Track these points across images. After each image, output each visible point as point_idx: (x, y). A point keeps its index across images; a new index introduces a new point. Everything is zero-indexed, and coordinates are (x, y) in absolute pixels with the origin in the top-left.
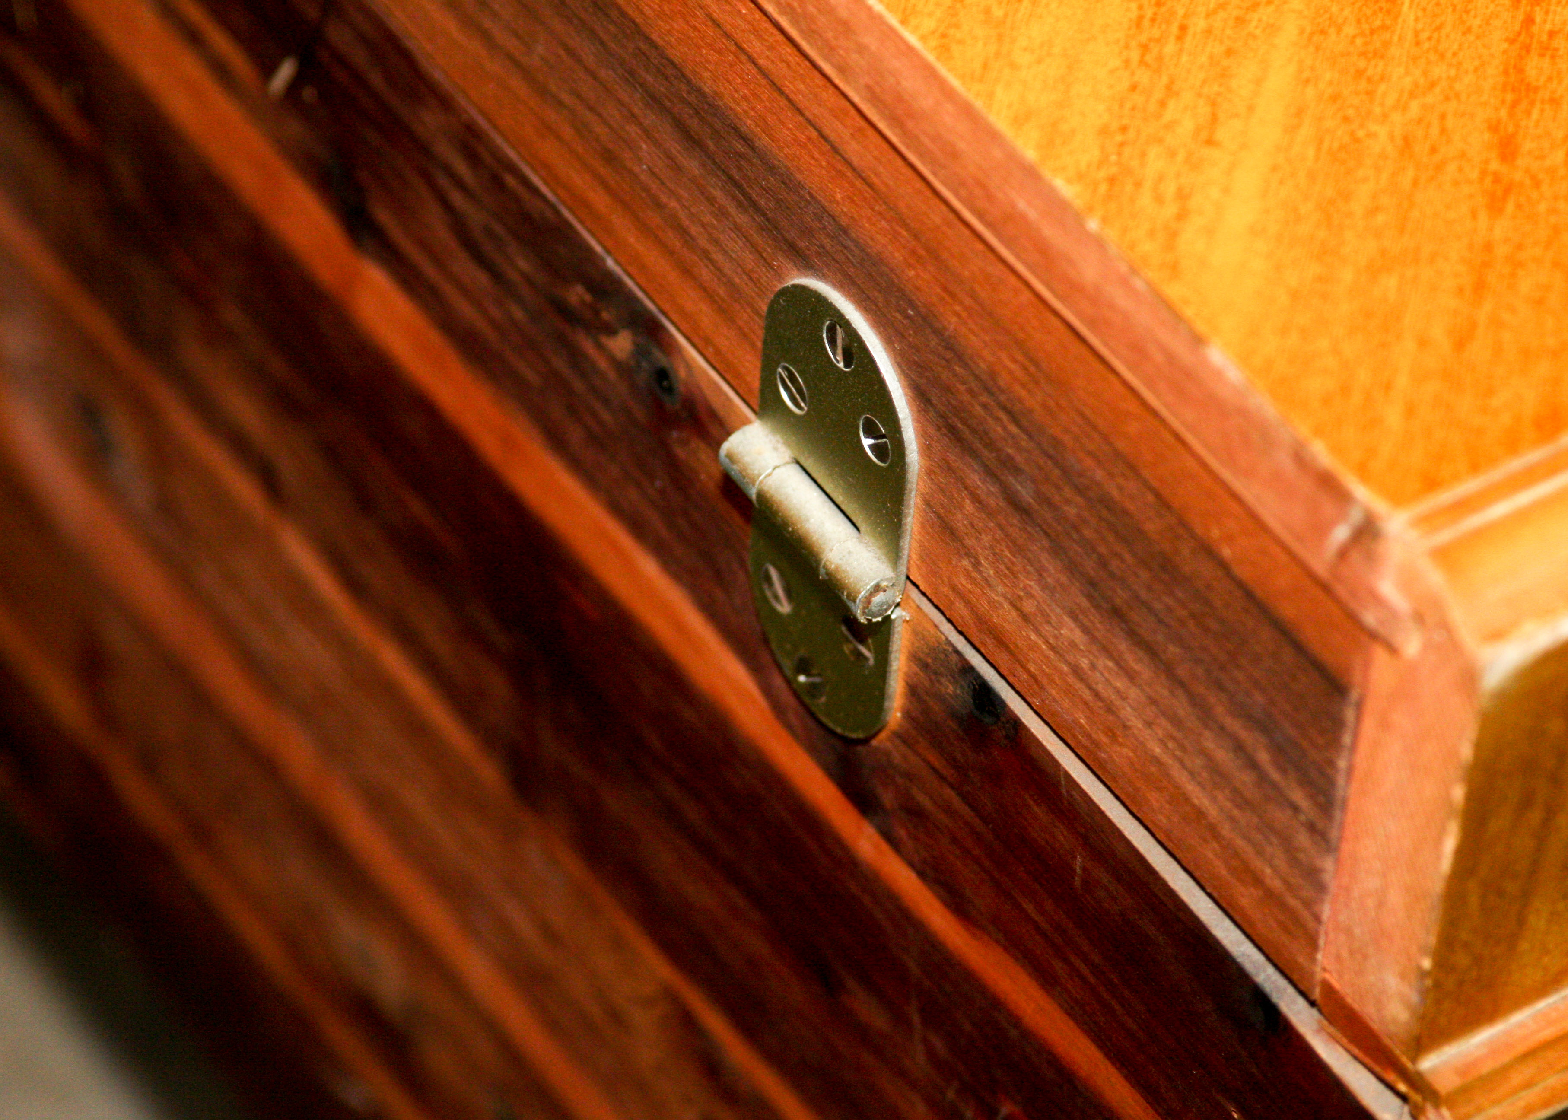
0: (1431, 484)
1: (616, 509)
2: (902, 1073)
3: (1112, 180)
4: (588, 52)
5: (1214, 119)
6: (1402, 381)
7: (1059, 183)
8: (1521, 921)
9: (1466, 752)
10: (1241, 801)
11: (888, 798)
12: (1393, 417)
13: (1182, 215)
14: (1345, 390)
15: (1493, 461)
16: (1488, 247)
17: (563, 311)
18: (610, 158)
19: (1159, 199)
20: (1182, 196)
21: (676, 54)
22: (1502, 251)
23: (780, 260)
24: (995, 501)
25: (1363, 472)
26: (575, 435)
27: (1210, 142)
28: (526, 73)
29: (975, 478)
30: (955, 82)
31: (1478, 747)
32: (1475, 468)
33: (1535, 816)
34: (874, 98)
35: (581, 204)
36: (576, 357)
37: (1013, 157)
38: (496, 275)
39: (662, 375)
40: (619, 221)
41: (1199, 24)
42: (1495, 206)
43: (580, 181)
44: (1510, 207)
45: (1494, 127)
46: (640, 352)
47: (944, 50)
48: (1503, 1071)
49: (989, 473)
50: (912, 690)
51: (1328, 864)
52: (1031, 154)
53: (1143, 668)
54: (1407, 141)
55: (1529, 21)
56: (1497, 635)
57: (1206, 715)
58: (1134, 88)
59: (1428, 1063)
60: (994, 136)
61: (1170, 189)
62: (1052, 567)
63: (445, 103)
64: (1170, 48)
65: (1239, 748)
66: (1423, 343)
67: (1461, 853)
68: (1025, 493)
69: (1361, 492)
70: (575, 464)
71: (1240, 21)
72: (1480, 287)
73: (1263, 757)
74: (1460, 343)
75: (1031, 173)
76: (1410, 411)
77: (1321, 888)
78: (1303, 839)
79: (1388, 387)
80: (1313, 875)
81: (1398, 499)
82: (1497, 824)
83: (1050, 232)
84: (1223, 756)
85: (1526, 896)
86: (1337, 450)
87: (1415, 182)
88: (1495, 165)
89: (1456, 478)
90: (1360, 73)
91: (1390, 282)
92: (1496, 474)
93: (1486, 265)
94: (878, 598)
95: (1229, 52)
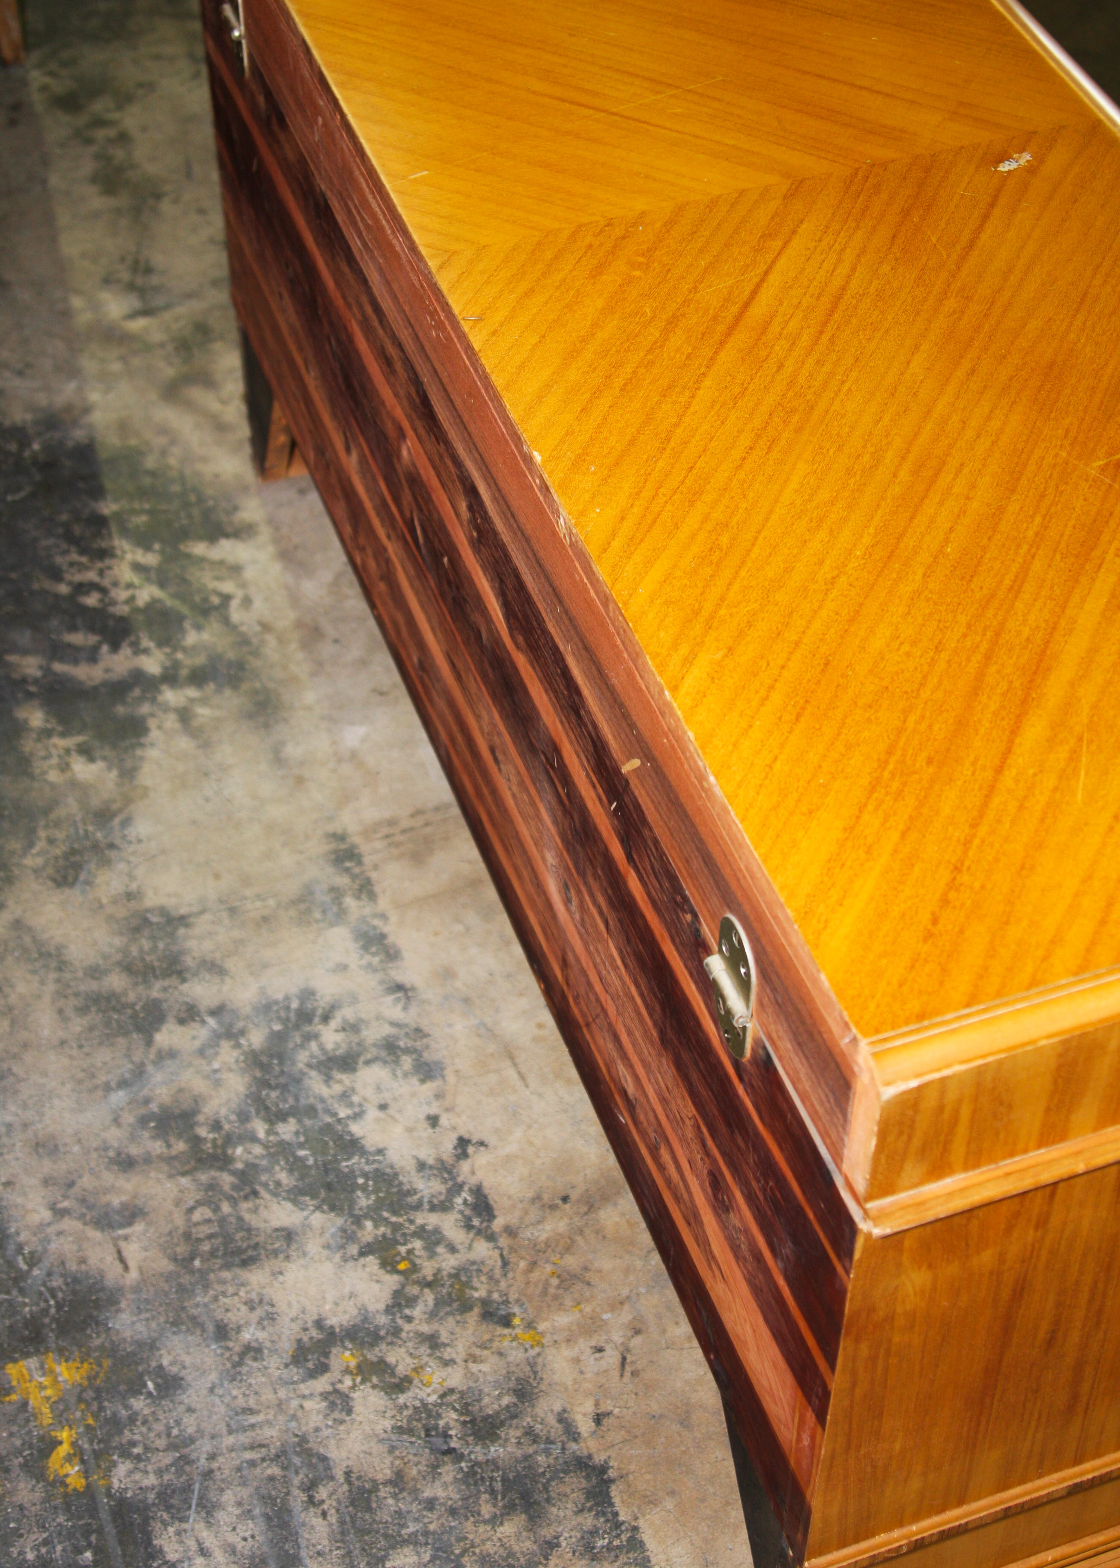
0: (877, 1031)
1: (686, 966)
2: (747, 1163)
3: (806, 913)
4: (683, 827)
5: (844, 897)
6: (878, 996)
7: (789, 911)
8: (902, 1168)
9: (877, 1117)
10: (826, 1111)
11: (746, 1079)
12: (872, 1006)
13: (825, 928)
14: (859, 996)
15: (899, 1027)
16: (919, 954)
17: (676, 902)
18: (687, 861)
19: (819, 922)
20: (826, 921)
21: (704, 837)
22: (923, 956)
23: (725, 908)
24: (773, 999)
25: (857, 1024)
26: (678, 941)
27: (841, 905)
28: (669, 829)
29: (768, 991)
30: (766, 872)
31: (881, 1116)
32: (893, 1029)
33: (904, 1138)
34: (747, 869)
35: (680, 871)
36: (678, 917)
37: (778, 899)
38: (661, 886)
39: (698, 930)
40: (688, 880)
41: (848, 864)
42: (925, 940)
43: (680, 865)
44: (930, 942)
45: (933, 913)
46: (693, 922)
47: (765, 861)
48: (893, 1213)
49: (772, 990)
50: (753, 1049)
51: (846, 1138)
52: (782, 900)
53: (805, 1062)
54: (904, 914)
55: (954, 879)
56: (888, 1084)
57: (819, 1083)
58: (822, 882)
59: (869, 1205)
60: (774, 892)
61: (823, 919)
62: (785, 1025)
63: (651, 830)
64: (837, 870)
65: (827, 1096)
66: (889, 983)
67: (877, 1146)
68: (780, 1000)
69: (854, 1030)
70: (677, 949)
71: (862, 865)
72: (912, 967)
73: (832, 1101)
74: (901, 985)
75: (782, 905)
76: (878, 1006)
77: (844, 1145)
78: (840, 1129)
79: (873, 997)
80: (842, 1140)
81: (865, 1034)
82: (891, 1139)
83: (786, 925)
84: (823, 1096)
85: (903, 1160)
86: (851, 1015)
87: (902, 929)
88: (930, 927)
89: (886, 1031)
90: (895, 889)
91: (884, 961)
92: (900, 1031)
93: (917, 960)
94: (741, 1020)
95: (856, 875)
